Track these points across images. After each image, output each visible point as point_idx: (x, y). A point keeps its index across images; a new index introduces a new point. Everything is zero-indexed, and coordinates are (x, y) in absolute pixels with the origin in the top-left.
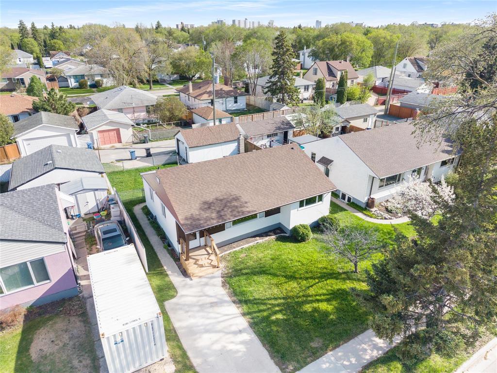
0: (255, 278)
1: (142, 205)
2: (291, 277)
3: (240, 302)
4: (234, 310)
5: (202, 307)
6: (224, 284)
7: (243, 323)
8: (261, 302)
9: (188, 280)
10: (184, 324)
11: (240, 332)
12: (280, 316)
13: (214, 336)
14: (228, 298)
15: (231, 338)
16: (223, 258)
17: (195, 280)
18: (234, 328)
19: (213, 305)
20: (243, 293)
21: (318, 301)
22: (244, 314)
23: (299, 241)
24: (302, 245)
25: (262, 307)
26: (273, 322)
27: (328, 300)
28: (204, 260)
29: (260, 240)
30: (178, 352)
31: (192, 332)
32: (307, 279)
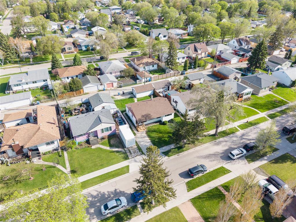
0: (153, 133)
1: (125, 112)
2: (161, 133)
3: (149, 137)
4: (148, 138)
5: (141, 138)
6: (146, 134)
7: (149, 141)
8: (154, 137)
9: (138, 132)
10: (138, 140)
11: (149, 142)
12: (157, 140)
13: (144, 143)
14: (147, 136)
15: (147, 143)
16: (146, 128)
17: (140, 132)
18: (147, 142)
19: (144, 137)
20: (150, 135)
21: (165, 138)
22: (150, 139)
23: (165, 125)
24: (165, 126)
25: (154, 138)
26: (156, 141)
27: (167, 138)
28: (142, 128)
29: (155, 124)
30: (137, 145)
31: (140, 142)
32: (164, 133)
